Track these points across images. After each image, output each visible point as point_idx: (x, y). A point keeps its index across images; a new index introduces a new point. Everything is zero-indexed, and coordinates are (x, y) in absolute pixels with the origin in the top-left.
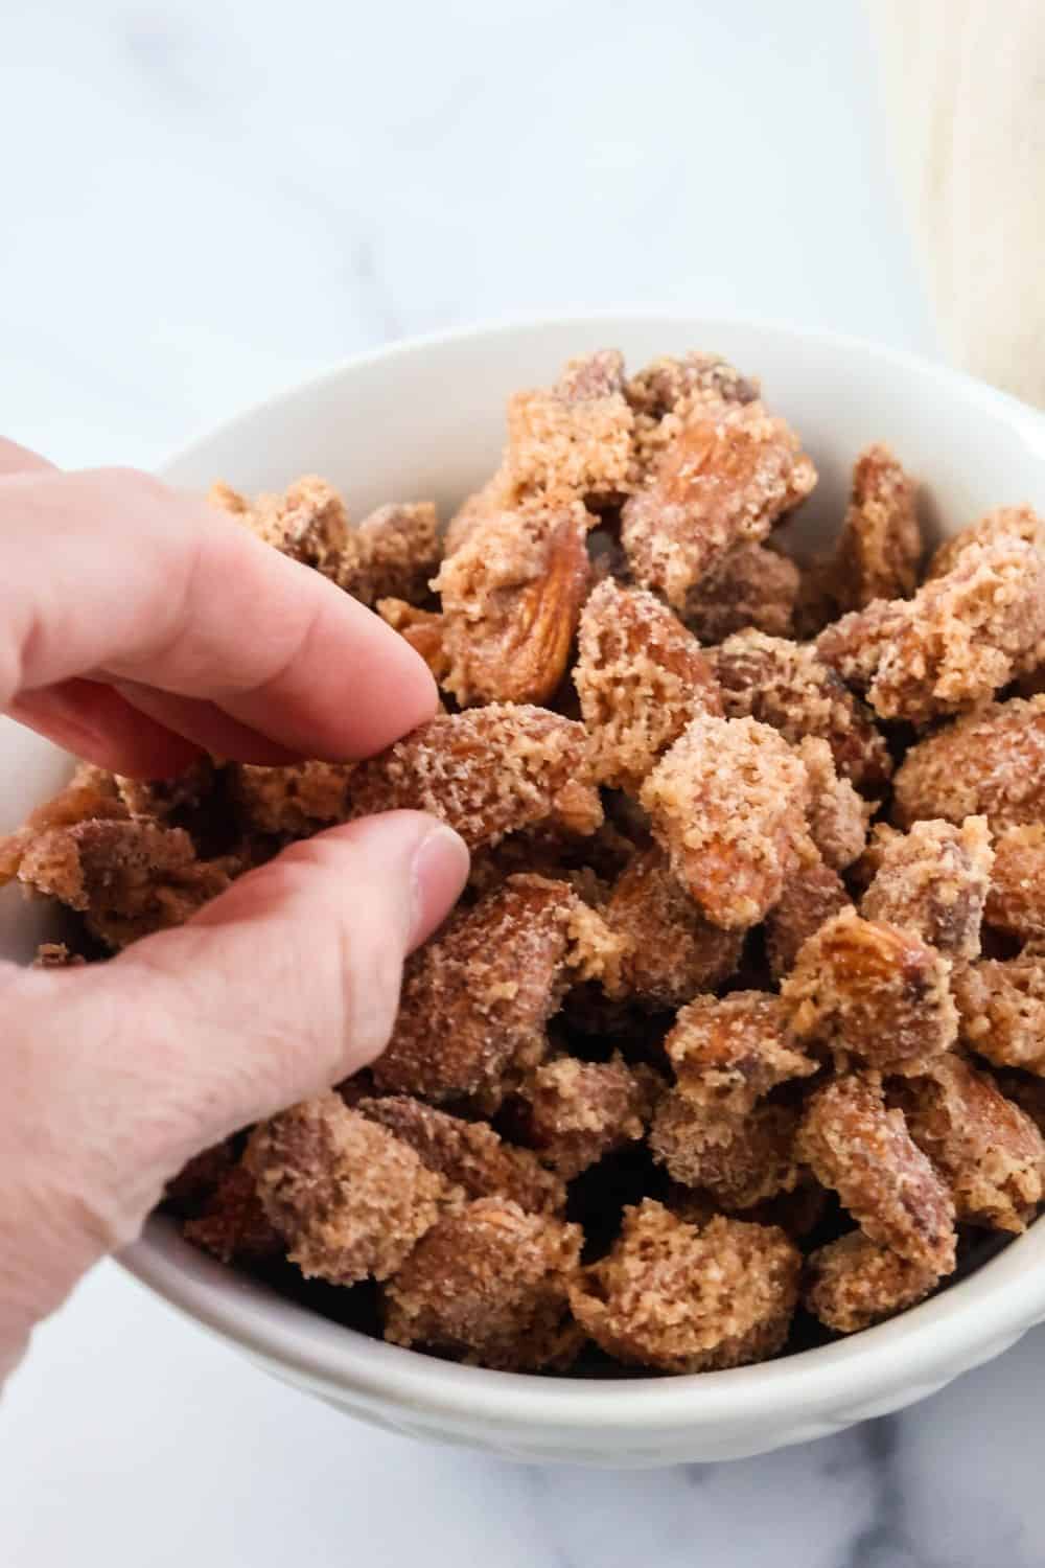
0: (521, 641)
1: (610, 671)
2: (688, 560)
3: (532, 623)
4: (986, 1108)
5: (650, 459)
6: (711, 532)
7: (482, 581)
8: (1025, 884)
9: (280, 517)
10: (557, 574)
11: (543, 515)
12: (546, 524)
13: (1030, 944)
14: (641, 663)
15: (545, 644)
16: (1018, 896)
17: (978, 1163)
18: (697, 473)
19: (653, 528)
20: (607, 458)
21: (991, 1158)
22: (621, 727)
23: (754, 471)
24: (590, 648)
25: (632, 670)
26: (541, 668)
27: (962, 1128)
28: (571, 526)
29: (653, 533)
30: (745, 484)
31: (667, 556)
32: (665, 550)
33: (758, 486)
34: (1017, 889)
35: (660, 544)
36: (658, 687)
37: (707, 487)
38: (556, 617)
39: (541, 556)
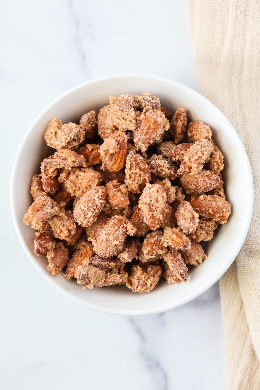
0: (115, 163)
1: (132, 171)
2: (146, 147)
3: (117, 159)
4: (194, 247)
5: (139, 123)
6: (150, 141)
7: (108, 153)
8: (203, 209)
9: (69, 134)
10: (122, 151)
11: (119, 138)
12: (120, 140)
13: (203, 218)
14: (138, 171)
15: (119, 164)
16: (202, 210)
17: (192, 257)
18: (148, 129)
19: (139, 140)
20: (131, 126)
21: (194, 257)
22: (133, 181)
23: (158, 129)
24: (128, 166)
25: (136, 172)
26: (119, 168)
27: (190, 251)
28: (124, 140)
29: (139, 141)
30: (157, 131)
31: (142, 146)
32: (142, 145)
33: (159, 131)
34: (202, 209)
35: (141, 144)
36: (140, 175)
37: (150, 132)
38: (121, 159)
39: (119, 148)
